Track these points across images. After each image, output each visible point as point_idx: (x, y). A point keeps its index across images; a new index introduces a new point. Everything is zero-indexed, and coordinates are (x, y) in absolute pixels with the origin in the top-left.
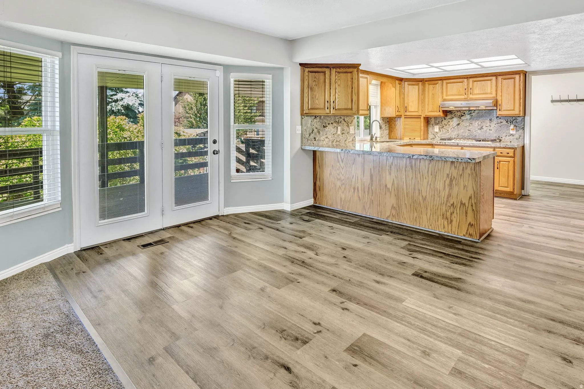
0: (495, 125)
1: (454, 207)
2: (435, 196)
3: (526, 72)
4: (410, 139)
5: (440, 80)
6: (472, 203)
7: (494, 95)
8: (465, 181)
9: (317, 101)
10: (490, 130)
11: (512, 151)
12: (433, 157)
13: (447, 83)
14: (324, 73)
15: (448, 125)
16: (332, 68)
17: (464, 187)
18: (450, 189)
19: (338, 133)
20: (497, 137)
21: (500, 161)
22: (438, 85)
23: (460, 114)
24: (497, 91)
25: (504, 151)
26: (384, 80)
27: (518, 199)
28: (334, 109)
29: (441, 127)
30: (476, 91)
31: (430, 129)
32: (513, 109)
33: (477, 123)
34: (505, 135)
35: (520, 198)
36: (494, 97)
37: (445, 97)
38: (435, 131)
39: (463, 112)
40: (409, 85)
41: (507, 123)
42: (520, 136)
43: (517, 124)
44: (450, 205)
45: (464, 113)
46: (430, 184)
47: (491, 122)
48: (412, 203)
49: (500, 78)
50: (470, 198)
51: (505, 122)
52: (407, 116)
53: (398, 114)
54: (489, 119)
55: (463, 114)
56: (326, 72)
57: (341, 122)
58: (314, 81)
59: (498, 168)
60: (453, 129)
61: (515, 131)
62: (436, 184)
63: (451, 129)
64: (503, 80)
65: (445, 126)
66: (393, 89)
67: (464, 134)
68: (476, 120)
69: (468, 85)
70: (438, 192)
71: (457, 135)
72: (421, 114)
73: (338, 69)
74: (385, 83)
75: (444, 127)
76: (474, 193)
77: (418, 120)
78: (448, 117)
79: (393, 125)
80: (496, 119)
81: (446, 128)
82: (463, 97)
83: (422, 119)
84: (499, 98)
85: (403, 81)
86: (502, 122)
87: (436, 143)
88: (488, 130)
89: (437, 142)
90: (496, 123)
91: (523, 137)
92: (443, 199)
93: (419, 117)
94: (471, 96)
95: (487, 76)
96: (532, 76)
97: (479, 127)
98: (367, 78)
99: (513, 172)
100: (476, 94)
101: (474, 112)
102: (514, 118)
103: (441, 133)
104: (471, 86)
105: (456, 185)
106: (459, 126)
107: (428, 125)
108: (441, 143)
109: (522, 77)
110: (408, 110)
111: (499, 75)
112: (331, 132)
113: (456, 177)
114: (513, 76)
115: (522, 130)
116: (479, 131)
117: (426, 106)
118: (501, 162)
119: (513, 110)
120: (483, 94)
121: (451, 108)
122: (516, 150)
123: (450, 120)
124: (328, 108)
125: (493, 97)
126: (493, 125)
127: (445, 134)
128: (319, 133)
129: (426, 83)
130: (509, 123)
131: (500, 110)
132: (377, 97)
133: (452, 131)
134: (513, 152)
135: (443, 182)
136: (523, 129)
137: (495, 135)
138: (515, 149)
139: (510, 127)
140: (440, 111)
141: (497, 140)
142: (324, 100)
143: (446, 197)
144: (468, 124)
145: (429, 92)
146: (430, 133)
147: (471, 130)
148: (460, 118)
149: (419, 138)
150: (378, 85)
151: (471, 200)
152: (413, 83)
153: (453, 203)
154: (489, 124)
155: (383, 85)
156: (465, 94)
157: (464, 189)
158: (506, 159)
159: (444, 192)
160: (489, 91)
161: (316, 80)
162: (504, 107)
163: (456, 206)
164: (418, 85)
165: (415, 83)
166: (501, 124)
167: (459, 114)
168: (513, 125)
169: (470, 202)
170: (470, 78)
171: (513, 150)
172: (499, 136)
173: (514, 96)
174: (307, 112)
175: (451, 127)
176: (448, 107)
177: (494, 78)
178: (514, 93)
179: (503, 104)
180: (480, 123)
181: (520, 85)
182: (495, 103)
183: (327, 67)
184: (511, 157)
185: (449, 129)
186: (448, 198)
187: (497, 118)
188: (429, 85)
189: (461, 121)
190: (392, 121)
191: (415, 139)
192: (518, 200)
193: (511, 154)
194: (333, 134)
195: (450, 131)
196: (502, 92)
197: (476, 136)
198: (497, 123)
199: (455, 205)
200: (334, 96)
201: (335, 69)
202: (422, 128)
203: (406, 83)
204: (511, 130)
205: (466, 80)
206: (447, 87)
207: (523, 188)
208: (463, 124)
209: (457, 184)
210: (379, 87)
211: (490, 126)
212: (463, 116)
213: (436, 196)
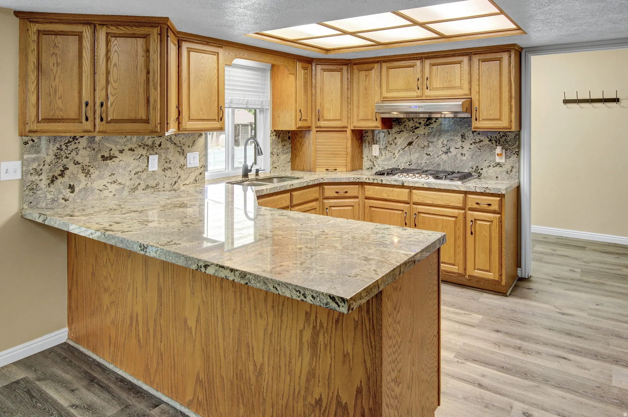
0: (472, 147)
1: (322, 410)
2: (280, 368)
3: (522, 48)
4: (327, 170)
5: (377, 62)
6: (362, 407)
7: (466, 91)
8: (347, 342)
9: (59, 102)
10: (462, 154)
11: (495, 200)
12: (248, 276)
13: (389, 68)
14: (80, 36)
15: (394, 145)
16: (99, 25)
17: (344, 356)
18: (312, 358)
19: (151, 169)
20: (475, 167)
21: (475, 220)
22: (373, 71)
23: (414, 125)
24: (470, 82)
25: (481, 199)
26: (279, 62)
27: (508, 294)
28: (102, 120)
29: (382, 147)
30: (436, 83)
31: (366, 151)
32: (498, 117)
33: (440, 142)
34: (486, 164)
35: (512, 291)
36: (467, 95)
37: (385, 94)
38: (374, 154)
39: (418, 122)
40: (324, 70)
41: (490, 143)
42: (513, 167)
43: (507, 145)
44: (313, 402)
45: (420, 123)
46: (271, 334)
47: (464, 140)
48: (235, 377)
49: (475, 59)
50: (359, 391)
51: (486, 141)
52: (320, 127)
53: (300, 124)
54: (460, 135)
55: (418, 125)
56: (84, 34)
57: (160, 145)
58: (52, 55)
59: (472, 233)
60: (401, 151)
61: (504, 157)
62: (282, 337)
63: (399, 151)
64: (480, 62)
65: (389, 146)
66: (292, 78)
67: (419, 162)
68: (439, 136)
69: (422, 71)
70: (288, 360)
71: (408, 163)
72: (345, 125)
73: (114, 28)
74: (278, 67)
75: (388, 149)
76: (369, 379)
77: (342, 135)
78: (394, 130)
79: (298, 144)
80: (471, 135)
81: (390, 149)
82: (414, 94)
83: (349, 133)
84: (475, 97)
85: (314, 64)
86: (482, 141)
87: (367, 181)
88: (459, 155)
89: (369, 179)
90: (471, 142)
91: (517, 168)
92: (297, 379)
93: (342, 130)
94: (428, 93)
95: (454, 55)
96: (532, 57)
97: (444, 149)
98: (218, 53)
99: (499, 241)
100: (436, 89)
101: (435, 122)
102: (502, 134)
103: (383, 158)
104: (427, 75)
105: (326, 346)
106: (411, 147)
107: (362, 143)
108: (375, 182)
109: (513, 56)
110: (323, 117)
111: (474, 54)
112: (129, 169)
113: (325, 325)
114: (498, 55)
115: (516, 155)
116: (444, 157)
117: (355, 109)
118: (478, 222)
119: (499, 119)
120: (448, 88)
121: (395, 114)
122: (503, 199)
123: (398, 136)
124: (87, 119)
125: (464, 95)
126: (467, 145)
127: (389, 160)
128: (88, 173)
129: (355, 67)
130: (493, 142)
131: (476, 120)
132: (264, 92)
133: (401, 155)
134: (497, 203)
135: (298, 333)
136: (518, 155)
137: (471, 164)
138: (502, 196)
139: (495, 149)
140: (376, 120)
141: (474, 174)
142: (77, 99)
143: (304, 378)
144: (426, 144)
145: (358, 83)
146: (365, 159)
147: (431, 154)
148: (414, 132)
149: (344, 169)
150: (266, 69)
151: (359, 395)
152: (332, 67)
153: (321, 399)
154: (459, 144)
155: (275, 69)
156: (418, 89)
157: (344, 362)
158: (486, 217)
159: (300, 360)
160: (458, 84)
161: (57, 52)
162: (483, 114)
163: (326, 407)
164: (340, 70)
165: (335, 68)
166: (481, 144)
167: (411, 124)
168: (501, 147)
169: (359, 402)
170: (426, 58)
171: (499, 199)
172: (477, 167)
173: (501, 93)
174: (35, 129)
175: (399, 149)
176: (390, 113)
177: (465, 59)
178: (501, 88)
179: (482, 107)
180: (445, 142)
181: (510, 72)
182: (467, 105)
183: (88, 23)
184: (494, 212)
185: (396, 152)
186: (308, 380)
187: (473, 133)
188: (359, 70)
189: (415, 138)
190: (297, 137)
191: (336, 170)
192: (510, 294)
193: (495, 207)
194: (133, 172)
195: (397, 155)
196: (479, 85)
197: (439, 165)
198: (474, 143)
199: (324, 405)
200: (102, 89)
201: (105, 27)
202: (349, 150)
203: (319, 67)
204: (498, 155)
205: (418, 62)
206: (388, 75)
207: (518, 263)
208: (417, 143)
209: (329, 346)
210: (269, 74)
211: (463, 148)
212: (418, 128)
213: (283, 368)
